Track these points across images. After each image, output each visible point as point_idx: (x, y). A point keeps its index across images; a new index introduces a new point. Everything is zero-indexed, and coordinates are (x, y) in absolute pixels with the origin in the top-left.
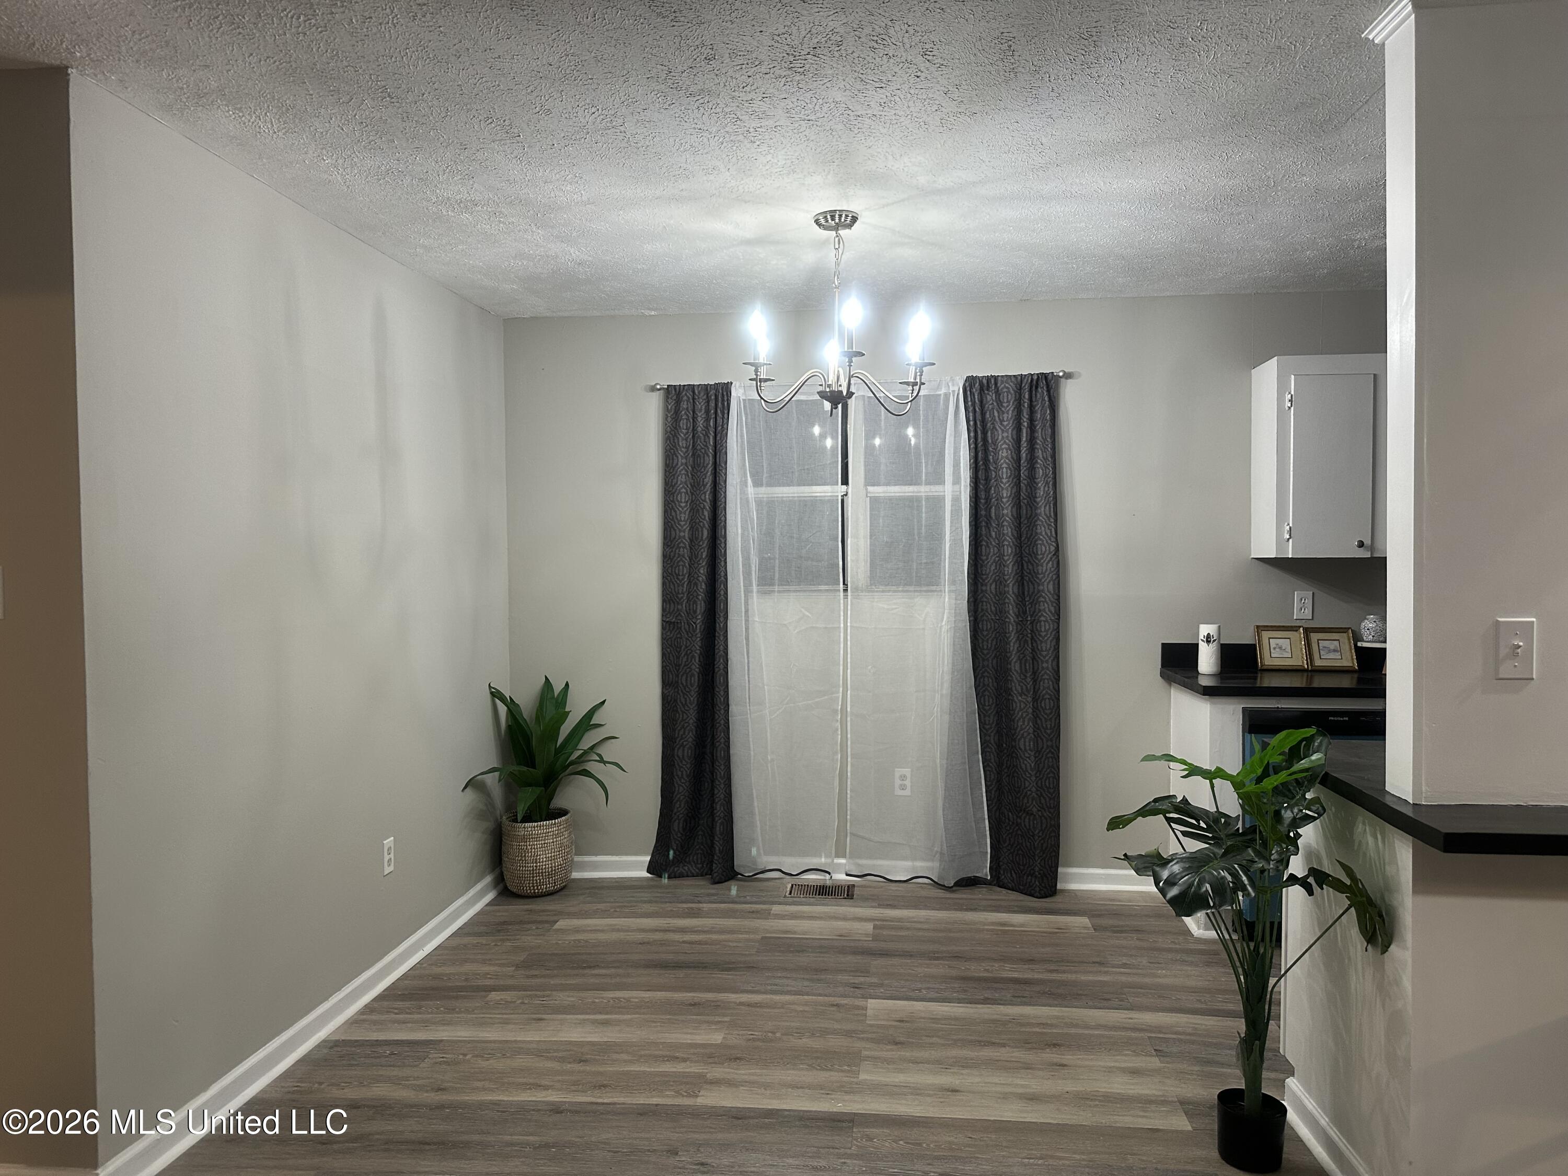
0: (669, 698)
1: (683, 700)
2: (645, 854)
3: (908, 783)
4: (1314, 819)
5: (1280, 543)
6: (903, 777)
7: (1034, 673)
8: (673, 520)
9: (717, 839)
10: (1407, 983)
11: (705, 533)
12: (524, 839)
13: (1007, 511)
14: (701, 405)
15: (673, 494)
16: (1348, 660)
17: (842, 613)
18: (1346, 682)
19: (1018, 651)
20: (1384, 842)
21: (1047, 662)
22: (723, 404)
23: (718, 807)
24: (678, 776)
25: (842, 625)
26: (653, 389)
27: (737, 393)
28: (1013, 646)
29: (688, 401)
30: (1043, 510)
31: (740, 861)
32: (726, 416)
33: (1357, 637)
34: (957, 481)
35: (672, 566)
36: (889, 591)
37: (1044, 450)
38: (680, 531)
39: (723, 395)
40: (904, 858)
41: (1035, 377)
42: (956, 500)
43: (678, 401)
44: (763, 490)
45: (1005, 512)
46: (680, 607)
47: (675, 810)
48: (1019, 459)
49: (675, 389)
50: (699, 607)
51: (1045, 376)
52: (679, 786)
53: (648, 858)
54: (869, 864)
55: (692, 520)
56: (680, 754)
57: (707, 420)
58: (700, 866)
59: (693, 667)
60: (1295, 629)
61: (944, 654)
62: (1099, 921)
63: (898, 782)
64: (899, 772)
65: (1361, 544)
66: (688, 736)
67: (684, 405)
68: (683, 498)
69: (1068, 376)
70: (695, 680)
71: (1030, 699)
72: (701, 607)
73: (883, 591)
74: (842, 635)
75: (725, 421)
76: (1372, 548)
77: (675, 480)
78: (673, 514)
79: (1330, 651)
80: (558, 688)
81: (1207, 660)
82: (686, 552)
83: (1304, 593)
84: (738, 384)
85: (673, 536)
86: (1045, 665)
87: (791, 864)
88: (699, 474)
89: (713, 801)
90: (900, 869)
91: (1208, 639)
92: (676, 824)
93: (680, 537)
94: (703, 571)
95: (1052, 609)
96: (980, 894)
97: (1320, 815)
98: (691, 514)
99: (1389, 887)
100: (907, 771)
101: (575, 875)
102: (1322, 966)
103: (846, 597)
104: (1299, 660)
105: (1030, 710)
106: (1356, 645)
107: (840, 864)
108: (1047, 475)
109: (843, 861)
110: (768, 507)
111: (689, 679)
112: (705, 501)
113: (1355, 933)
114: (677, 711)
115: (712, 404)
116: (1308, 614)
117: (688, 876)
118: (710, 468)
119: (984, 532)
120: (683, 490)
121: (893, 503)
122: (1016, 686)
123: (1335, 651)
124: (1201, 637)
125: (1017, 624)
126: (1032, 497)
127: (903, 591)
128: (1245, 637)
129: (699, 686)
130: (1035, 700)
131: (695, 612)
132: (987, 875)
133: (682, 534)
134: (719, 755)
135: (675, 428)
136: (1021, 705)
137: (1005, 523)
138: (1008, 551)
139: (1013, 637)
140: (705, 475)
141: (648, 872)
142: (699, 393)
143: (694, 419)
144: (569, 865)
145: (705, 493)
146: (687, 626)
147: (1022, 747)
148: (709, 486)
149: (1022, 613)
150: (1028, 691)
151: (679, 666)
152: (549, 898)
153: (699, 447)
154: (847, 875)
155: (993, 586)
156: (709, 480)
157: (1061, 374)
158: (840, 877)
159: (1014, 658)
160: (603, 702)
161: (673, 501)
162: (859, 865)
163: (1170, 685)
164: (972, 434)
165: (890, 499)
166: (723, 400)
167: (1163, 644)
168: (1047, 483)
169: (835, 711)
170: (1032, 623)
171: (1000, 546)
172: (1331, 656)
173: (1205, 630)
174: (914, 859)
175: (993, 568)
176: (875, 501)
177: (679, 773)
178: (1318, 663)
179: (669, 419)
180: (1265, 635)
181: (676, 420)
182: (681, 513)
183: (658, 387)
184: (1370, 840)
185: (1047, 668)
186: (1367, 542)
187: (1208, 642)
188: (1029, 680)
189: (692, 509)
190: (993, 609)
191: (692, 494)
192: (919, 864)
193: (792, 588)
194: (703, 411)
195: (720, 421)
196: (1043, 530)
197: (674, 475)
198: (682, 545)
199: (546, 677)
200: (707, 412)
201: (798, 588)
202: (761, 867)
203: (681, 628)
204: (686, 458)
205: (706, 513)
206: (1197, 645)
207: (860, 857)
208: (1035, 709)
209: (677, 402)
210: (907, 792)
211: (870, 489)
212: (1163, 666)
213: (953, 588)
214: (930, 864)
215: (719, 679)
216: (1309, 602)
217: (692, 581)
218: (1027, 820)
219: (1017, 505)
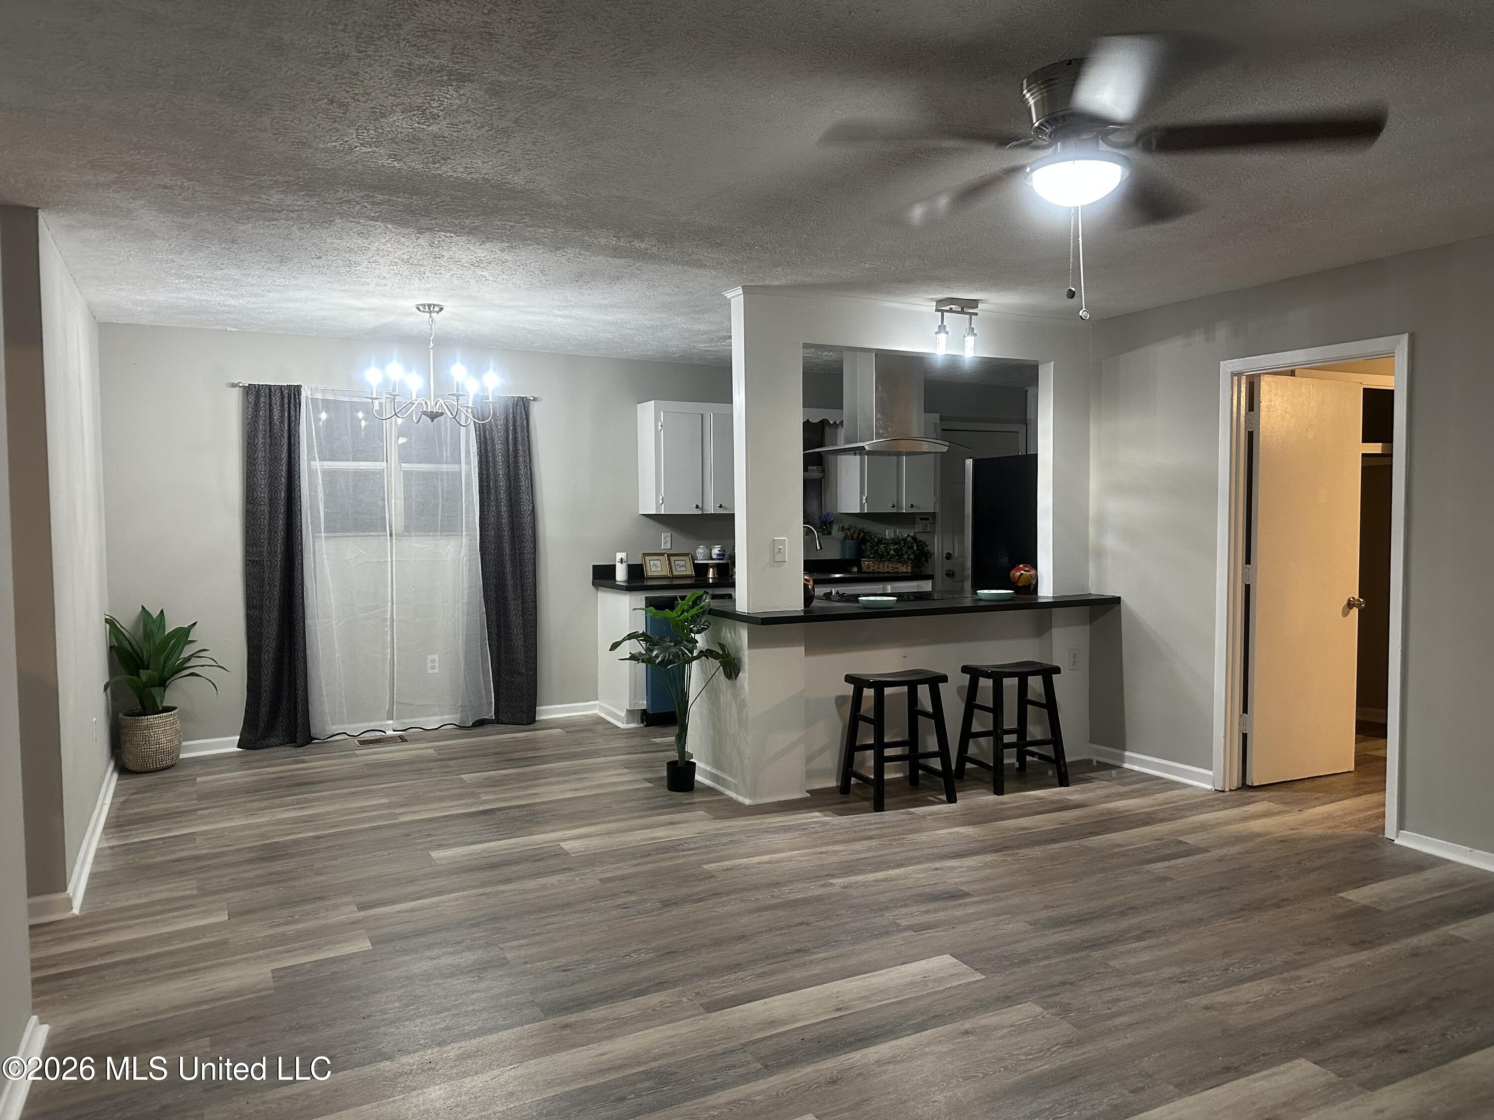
0: (254, 617)
1: (267, 618)
2: (234, 735)
3: (437, 664)
4: (706, 629)
5: (658, 507)
6: (433, 661)
7: (522, 586)
8: (255, 484)
9: (299, 715)
11: (283, 494)
12: (147, 727)
13: (502, 484)
14: (276, 400)
15: (255, 464)
16: (690, 571)
17: (389, 551)
18: (689, 582)
19: (512, 573)
20: (735, 633)
21: (529, 579)
22: (295, 401)
23: (300, 693)
25: (389, 560)
26: (234, 385)
27: (304, 394)
28: (508, 569)
29: (265, 396)
30: (524, 483)
31: (314, 731)
32: (298, 409)
33: (694, 559)
34: (468, 463)
35: (254, 519)
36: (423, 536)
37: (523, 445)
38: (261, 493)
39: (294, 394)
40: (435, 715)
41: (516, 399)
42: (469, 475)
43: (258, 397)
44: (325, 463)
45: (501, 484)
46: (262, 549)
48: (508, 450)
49: (255, 388)
50: (279, 549)
51: (523, 398)
52: (266, 681)
53: (238, 737)
54: (409, 722)
55: (270, 484)
56: (266, 657)
57: (282, 411)
58: (281, 738)
59: (275, 593)
60: (662, 554)
62: (566, 729)
63: (429, 665)
64: (430, 658)
65: (697, 507)
66: (270, 644)
67: (262, 399)
68: (262, 469)
69: (535, 399)
70: (276, 602)
71: (520, 602)
72: (280, 549)
73: (419, 536)
74: (390, 567)
75: (298, 413)
76: (702, 509)
77: (256, 455)
78: (255, 480)
79: (681, 566)
80: (155, 614)
81: (621, 574)
82: (266, 509)
83: (667, 534)
84: (306, 388)
85: (255, 497)
86: (528, 581)
87: (355, 728)
88: (276, 451)
89: (296, 689)
90: (432, 722)
91: (622, 561)
92: (264, 709)
93: (261, 497)
94: (281, 522)
95: (532, 546)
96: (489, 728)
97: (708, 627)
98: (270, 480)
99: (738, 650)
100: (436, 657)
101: (182, 756)
102: (707, 697)
103: (391, 540)
104: (666, 572)
105: (520, 609)
106: (693, 563)
107: (388, 724)
108: (525, 462)
109: (391, 722)
110: (331, 476)
111: (272, 602)
112: (282, 471)
114: (262, 626)
115: (286, 400)
116: (668, 546)
117: (272, 746)
118: (285, 447)
119: (486, 497)
120: (263, 462)
121: (426, 476)
122: (510, 595)
123: (683, 566)
124: (617, 560)
125: (511, 555)
126: (517, 475)
127: (433, 536)
128: (638, 562)
129: (280, 607)
130: (523, 603)
131: (276, 552)
132: (492, 716)
133: (263, 495)
134: (299, 655)
135: (256, 416)
136: (514, 606)
137: (502, 491)
138: (504, 509)
139: (508, 565)
140: (282, 451)
141: (238, 747)
142: (275, 391)
143: (271, 410)
144: (178, 749)
145: (282, 465)
146: (269, 563)
147: (515, 633)
148: (285, 461)
149: (513, 548)
150: (518, 597)
151: (263, 593)
152: (167, 771)
153: (275, 431)
154: (394, 731)
155: (493, 532)
156: (284, 455)
157: (532, 398)
158: (390, 733)
159: (509, 577)
160: (195, 623)
161: (255, 470)
162: (404, 723)
163: (597, 589)
164: (478, 433)
165: (423, 473)
166: (295, 398)
167: (593, 566)
168: (526, 466)
169: (385, 620)
170: (519, 554)
171: (498, 506)
172: (682, 569)
173: (619, 556)
174: (443, 713)
175: (492, 520)
176: (407, 474)
177: (266, 672)
178: (675, 573)
179: (250, 409)
180: (647, 558)
181: (256, 411)
182: (261, 479)
183: (241, 385)
184: (729, 635)
185: (529, 583)
186: (700, 506)
187: (622, 563)
188: (519, 590)
189: (271, 476)
190: (493, 546)
191: (270, 465)
192: (447, 717)
193: (350, 534)
194: (278, 405)
195: (293, 413)
196: (524, 497)
197: (256, 451)
198: (263, 503)
199: (143, 607)
200: (282, 405)
201: (356, 534)
202: (331, 733)
203: (263, 565)
204: (265, 439)
205: (283, 480)
206: (615, 566)
207: (402, 718)
208: (523, 608)
209: (256, 397)
210: (436, 671)
211: (403, 465)
212: (594, 578)
213: (469, 533)
214: (454, 716)
215: (298, 601)
216: (669, 539)
217: (272, 530)
218: (518, 678)
219: (509, 480)
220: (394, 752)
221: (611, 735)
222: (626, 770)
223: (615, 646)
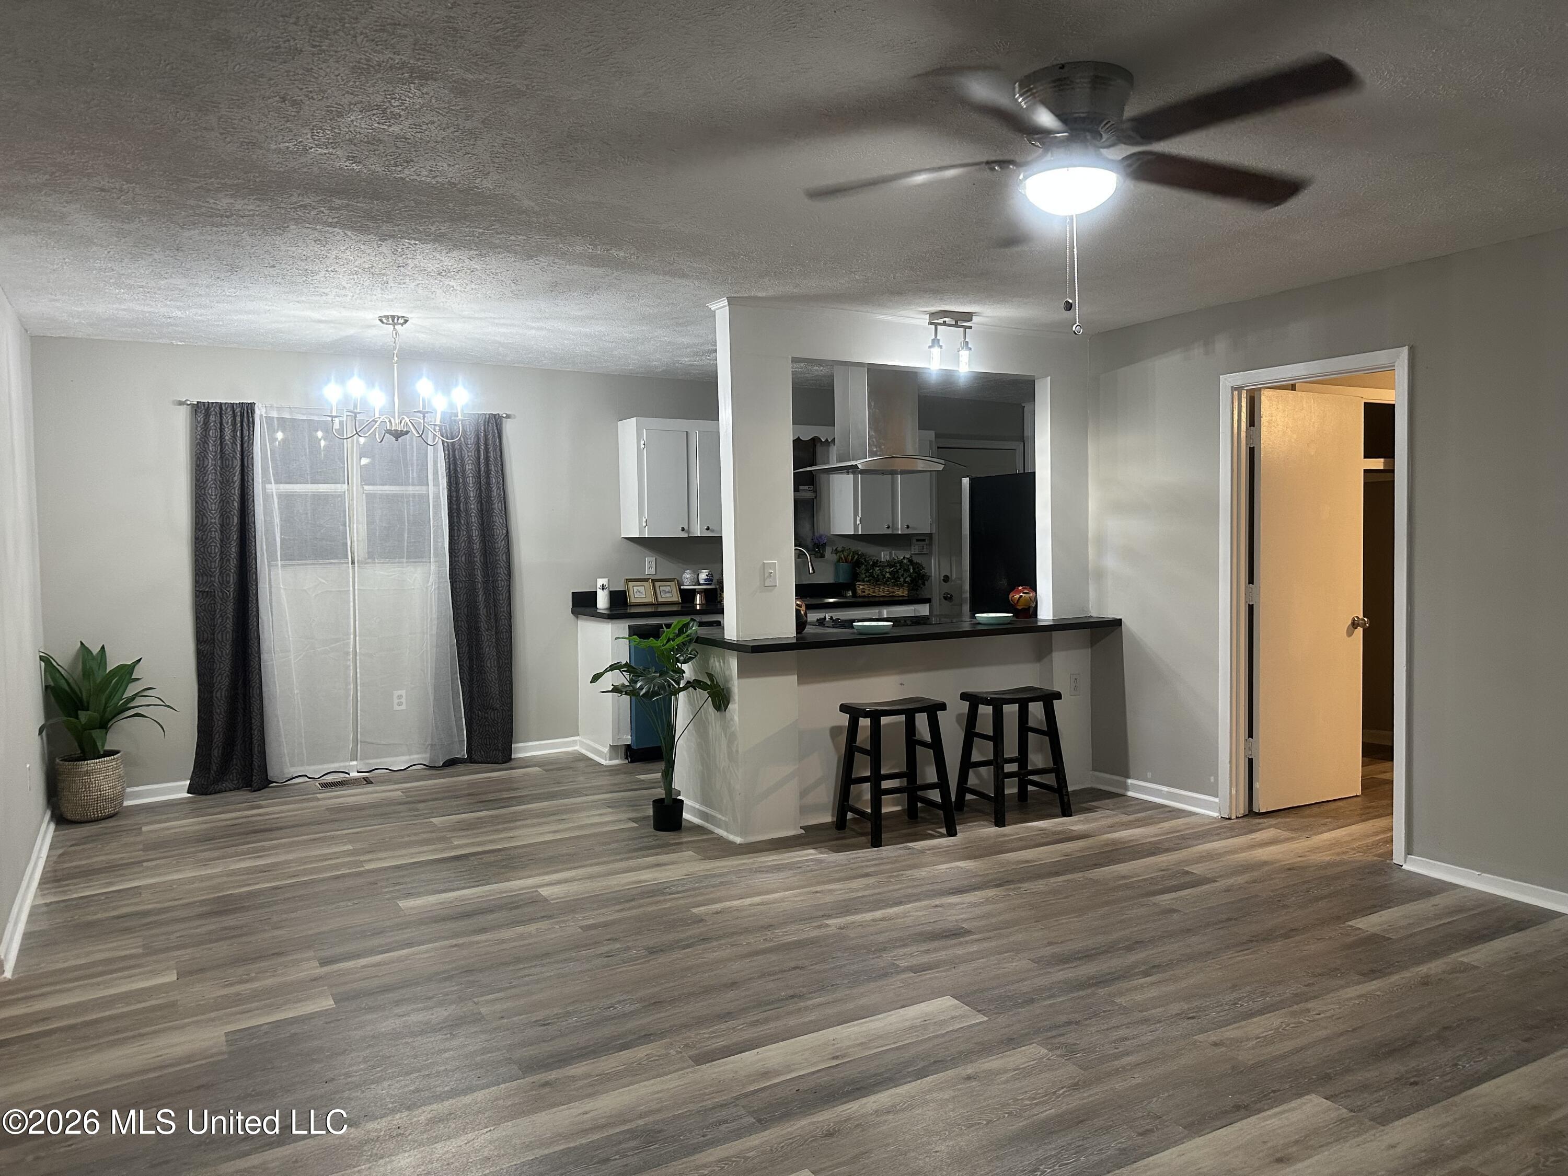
0: (205, 652)
1: (220, 653)
2: (185, 779)
3: (403, 700)
4: (693, 658)
5: (641, 529)
6: (400, 697)
7: (496, 615)
8: (204, 509)
9: (255, 756)
10: (736, 718)
11: (235, 520)
13: (473, 506)
14: (228, 419)
15: (205, 488)
16: (676, 597)
17: (351, 580)
18: (675, 608)
19: (485, 601)
20: (724, 663)
21: (504, 607)
22: (248, 420)
23: (256, 732)
24: (217, 713)
25: (351, 589)
26: (181, 403)
27: (259, 412)
28: (481, 598)
29: (216, 415)
30: (497, 506)
31: (272, 773)
32: (251, 429)
33: (680, 584)
34: (436, 484)
35: (204, 547)
36: (387, 563)
37: (496, 465)
38: (212, 518)
39: (248, 412)
40: (403, 755)
41: (488, 416)
42: (437, 497)
43: (207, 415)
44: (282, 486)
46: (213, 579)
47: (215, 740)
48: (480, 471)
49: (204, 406)
50: (232, 578)
51: (495, 415)
52: (218, 720)
53: (188, 782)
54: (374, 763)
55: (221, 510)
56: (219, 695)
57: (234, 431)
58: (236, 782)
59: (228, 626)
60: (646, 580)
61: (431, 605)
62: (546, 768)
63: (396, 701)
64: (397, 693)
65: (683, 529)
66: (223, 681)
67: (212, 418)
68: (212, 492)
69: (508, 416)
70: (229, 636)
71: (493, 633)
72: (232, 579)
73: (383, 563)
74: (351, 596)
75: (251, 433)
76: (688, 532)
77: (206, 478)
78: (205, 504)
79: (666, 593)
80: (95, 650)
81: (602, 601)
82: (217, 535)
83: (651, 559)
84: (260, 405)
85: (205, 522)
86: (502, 610)
87: (316, 770)
88: (228, 473)
89: (251, 729)
90: (399, 762)
92: (216, 751)
93: (211, 523)
94: (234, 550)
95: (506, 572)
96: (461, 768)
97: (696, 656)
98: (221, 504)
99: (727, 680)
100: (403, 692)
101: (126, 803)
102: (694, 732)
103: (353, 568)
104: (650, 599)
105: (494, 640)
106: (680, 589)
107: (354, 765)
108: (498, 483)
109: (355, 763)
110: (288, 500)
111: (224, 636)
112: (235, 494)
113: (711, 709)
114: (214, 662)
115: (238, 419)
116: (653, 571)
117: (227, 791)
118: (238, 469)
119: (456, 520)
120: (213, 486)
121: (392, 499)
122: (483, 625)
123: (668, 592)
124: (598, 586)
125: (484, 583)
126: (489, 497)
127: (399, 563)
128: (621, 588)
129: (233, 641)
130: (497, 633)
131: (228, 582)
132: (464, 755)
133: (213, 521)
134: (255, 692)
135: (205, 436)
136: (487, 637)
137: (473, 514)
138: (475, 533)
139: (481, 593)
140: (234, 474)
141: (188, 793)
142: (226, 409)
143: (222, 429)
144: (122, 796)
145: (234, 488)
146: (220, 594)
147: (489, 665)
148: (237, 484)
149: (486, 575)
150: (492, 628)
151: (214, 626)
152: (110, 819)
153: (227, 452)
154: (358, 772)
155: (464, 558)
156: (237, 478)
157: (504, 415)
158: (354, 774)
159: (481, 606)
160: (140, 660)
161: (205, 494)
162: (368, 764)
163: (577, 617)
164: (446, 452)
165: (387, 495)
166: (248, 416)
167: (573, 593)
168: (499, 488)
169: (347, 653)
170: (493, 582)
171: (469, 531)
172: (668, 595)
173: (601, 582)
174: (410, 754)
175: (463, 545)
176: (370, 497)
177: (218, 711)
178: (660, 600)
179: (199, 429)
180: (631, 584)
181: (206, 430)
182: (212, 503)
183: (189, 403)
184: (717, 664)
185: (504, 612)
186: (686, 528)
187: (603, 589)
188: (492, 620)
189: (222, 501)
190: (464, 573)
191: (221, 489)
192: (416, 756)
193: (308, 562)
194: (230, 424)
195: (246, 433)
196: (498, 520)
197: (205, 473)
198: (213, 529)
199: (81, 642)
200: (234, 424)
201: (315, 562)
202: (290, 776)
203: (215, 596)
204: (215, 460)
205: (236, 504)
206: (596, 592)
207: (368, 758)
208: (497, 639)
209: (206, 416)
210: (403, 707)
211: (366, 487)
212: (573, 606)
213: (437, 559)
214: (424, 755)
215: (253, 635)
216: (653, 564)
217: (224, 558)
218: (492, 714)
219: (480, 502)
220: (357, 795)
221: (593, 773)
222: (610, 810)
223: (596, 678)
